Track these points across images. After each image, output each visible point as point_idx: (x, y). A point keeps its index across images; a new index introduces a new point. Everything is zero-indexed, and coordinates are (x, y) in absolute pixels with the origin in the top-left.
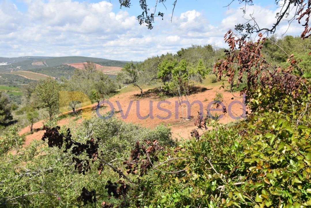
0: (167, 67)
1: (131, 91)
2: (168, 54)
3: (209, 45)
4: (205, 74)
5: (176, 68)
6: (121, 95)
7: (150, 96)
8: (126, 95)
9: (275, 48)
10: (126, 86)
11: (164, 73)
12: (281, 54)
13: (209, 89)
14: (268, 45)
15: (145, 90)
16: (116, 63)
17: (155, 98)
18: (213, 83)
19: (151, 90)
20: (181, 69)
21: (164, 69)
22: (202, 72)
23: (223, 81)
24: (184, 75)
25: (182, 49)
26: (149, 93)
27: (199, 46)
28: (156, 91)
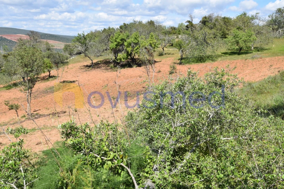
0: (120, 39)
1: (79, 62)
2: (109, 28)
3: (151, 21)
4: (156, 47)
5: (128, 41)
6: (70, 66)
7: (101, 67)
8: (75, 66)
9: (212, 26)
10: (74, 57)
11: (117, 45)
12: (218, 32)
13: (158, 61)
14: (206, 23)
15: (95, 61)
16: (49, 37)
17: (107, 69)
18: (159, 56)
19: (100, 61)
20: (134, 41)
21: (117, 41)
22: (153, 45)
23: (169, 54)
24: (137, 47)
25: (124, 24)
26: (99, 64)
27: (140, 22)
28: (107, 63)
